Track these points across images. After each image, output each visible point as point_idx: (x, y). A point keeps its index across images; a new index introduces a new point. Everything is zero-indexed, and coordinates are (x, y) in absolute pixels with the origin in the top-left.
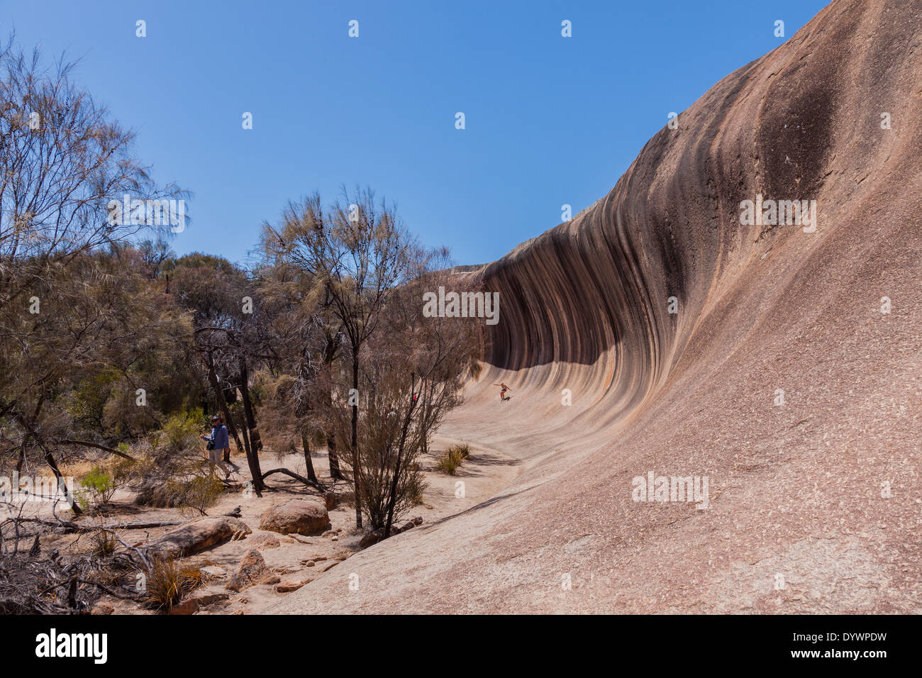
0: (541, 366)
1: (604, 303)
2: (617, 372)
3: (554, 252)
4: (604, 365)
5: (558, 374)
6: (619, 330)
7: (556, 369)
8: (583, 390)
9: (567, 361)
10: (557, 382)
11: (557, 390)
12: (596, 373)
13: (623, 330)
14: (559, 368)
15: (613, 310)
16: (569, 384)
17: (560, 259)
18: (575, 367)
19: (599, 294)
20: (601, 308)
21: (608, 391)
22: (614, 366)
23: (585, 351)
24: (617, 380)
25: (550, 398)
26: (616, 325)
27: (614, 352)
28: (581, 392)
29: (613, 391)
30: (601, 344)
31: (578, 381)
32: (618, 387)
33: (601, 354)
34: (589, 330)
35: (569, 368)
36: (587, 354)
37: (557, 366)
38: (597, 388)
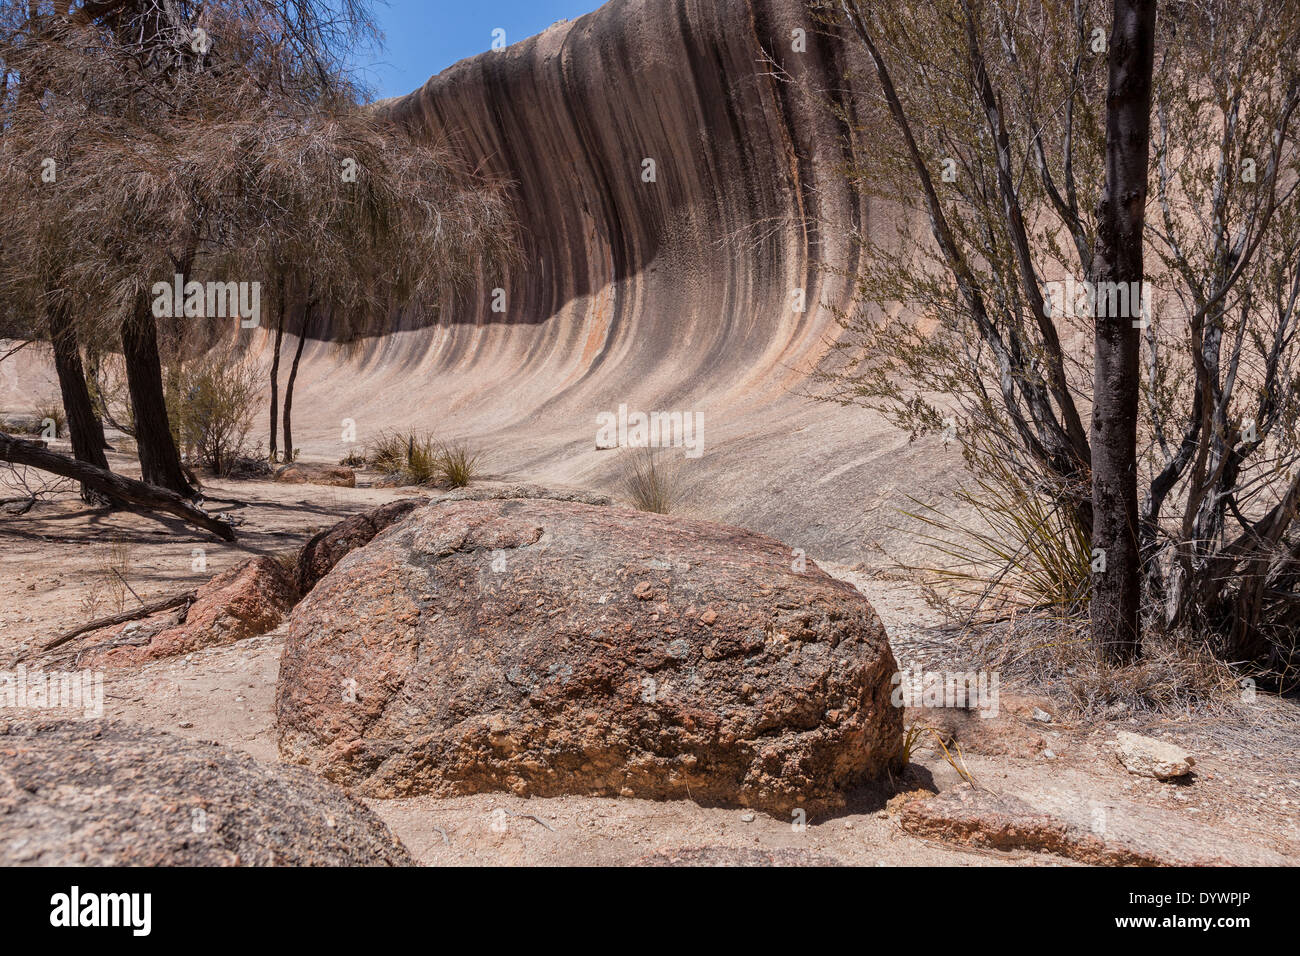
0: (408, 334)
1: (602, 198)
2: (623, 325)
3: (483, 99)
4: (579, 318)
5: (449, 344)
6: (636, 246)
7: (445, 337)
8: (525, 365)
9: (472, 322)
10: (451, 358)
11: (456, 371)
12: (554, 335)
13: (654, 243)
14: (452, 334)
15: (635, 206)
16: (482, 358)
17: (497, 115)
18: (495, 330)
19: (592, 180)
20: (586, 210)
21: (601, 359)
22: (608, 316)
23: (522, 299)
24: (625, 338)
25: (446, 384)
26: (630, 237)
27: (609, 291)
28: (522, 369)
29: (621, 357)
30: (570, 281)
31: (508, 352)
32: (632, 349)
33: (570, 299)
34: (538, 260)
35: (478, 332)
36: (526, 305)
37: (447, 331)
38: (565, 359)
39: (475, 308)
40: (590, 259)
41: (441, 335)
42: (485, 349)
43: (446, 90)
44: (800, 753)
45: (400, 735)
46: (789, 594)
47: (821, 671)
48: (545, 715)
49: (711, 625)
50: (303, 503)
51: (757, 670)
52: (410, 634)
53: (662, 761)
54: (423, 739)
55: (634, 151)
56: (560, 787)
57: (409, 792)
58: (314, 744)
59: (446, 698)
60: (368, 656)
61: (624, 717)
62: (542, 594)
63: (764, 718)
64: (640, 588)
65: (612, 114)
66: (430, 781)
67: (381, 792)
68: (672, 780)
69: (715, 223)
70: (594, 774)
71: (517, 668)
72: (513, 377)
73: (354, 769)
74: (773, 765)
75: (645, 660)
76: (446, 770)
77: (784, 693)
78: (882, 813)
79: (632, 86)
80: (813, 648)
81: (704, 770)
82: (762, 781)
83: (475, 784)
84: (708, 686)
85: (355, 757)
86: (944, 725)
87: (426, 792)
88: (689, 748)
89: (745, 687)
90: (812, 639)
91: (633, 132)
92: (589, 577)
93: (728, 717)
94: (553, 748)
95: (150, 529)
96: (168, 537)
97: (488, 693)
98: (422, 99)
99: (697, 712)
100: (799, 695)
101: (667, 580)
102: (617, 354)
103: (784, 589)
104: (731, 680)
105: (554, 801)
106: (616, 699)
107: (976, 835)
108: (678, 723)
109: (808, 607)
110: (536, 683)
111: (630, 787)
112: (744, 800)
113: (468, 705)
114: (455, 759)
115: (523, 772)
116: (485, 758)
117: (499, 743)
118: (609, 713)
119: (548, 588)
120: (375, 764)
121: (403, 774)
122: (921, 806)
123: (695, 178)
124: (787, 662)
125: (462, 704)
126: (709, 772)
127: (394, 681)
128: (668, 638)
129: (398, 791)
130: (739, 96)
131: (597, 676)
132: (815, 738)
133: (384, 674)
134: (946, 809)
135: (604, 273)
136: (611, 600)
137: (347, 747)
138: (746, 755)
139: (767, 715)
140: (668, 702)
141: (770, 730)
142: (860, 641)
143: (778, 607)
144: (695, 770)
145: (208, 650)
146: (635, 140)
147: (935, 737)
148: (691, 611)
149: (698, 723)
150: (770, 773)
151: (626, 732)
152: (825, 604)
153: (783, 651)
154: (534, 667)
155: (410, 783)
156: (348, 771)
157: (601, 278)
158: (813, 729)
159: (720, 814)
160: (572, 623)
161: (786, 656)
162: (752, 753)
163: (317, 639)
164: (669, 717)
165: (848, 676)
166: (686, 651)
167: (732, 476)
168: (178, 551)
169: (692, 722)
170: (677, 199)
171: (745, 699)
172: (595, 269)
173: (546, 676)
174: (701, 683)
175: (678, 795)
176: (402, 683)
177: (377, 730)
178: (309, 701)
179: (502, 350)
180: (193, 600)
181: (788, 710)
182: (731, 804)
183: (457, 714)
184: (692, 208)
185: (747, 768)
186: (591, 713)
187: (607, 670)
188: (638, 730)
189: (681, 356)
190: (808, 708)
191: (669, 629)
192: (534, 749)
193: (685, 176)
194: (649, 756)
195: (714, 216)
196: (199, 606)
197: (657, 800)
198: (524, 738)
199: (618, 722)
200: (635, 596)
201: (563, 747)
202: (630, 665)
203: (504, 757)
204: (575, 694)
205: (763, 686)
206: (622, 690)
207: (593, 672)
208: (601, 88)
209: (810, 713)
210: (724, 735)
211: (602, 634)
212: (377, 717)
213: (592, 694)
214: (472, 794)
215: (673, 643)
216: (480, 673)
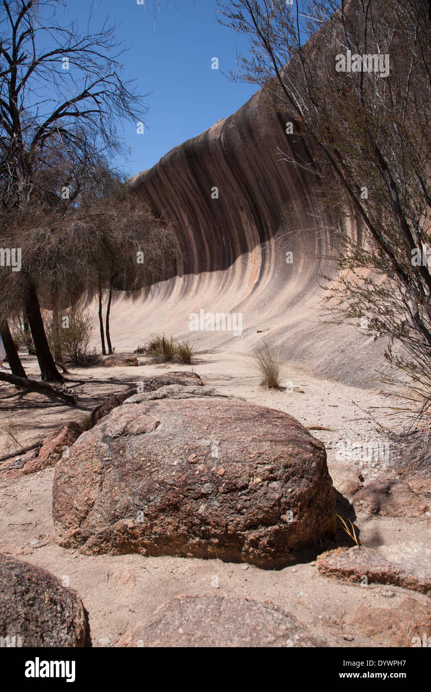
1: (249, 203)
2: (267, 265)
3: (186, 165)
4: (245, 264)
5: (183, 285)
6: (269, 225)
7: (181, 282)
8: (221, 291)
9: (193, 272)
10: (185, 291)
11: (188, 298)
12: (233, 274)
13: (278, 224)
14: (184, 280)
15: (266, 206)
16: (199, 291)
17: (193, 171)
18: (204, 275)
19: (243, 195)
20: (242, 210)
21: (257, 284)
22: (259, 261)
23: (216, 258)
24: (269, 272)
25: (183, 305)
26: (265, 220)
27: (258, 249)
28: (219, 293)
29: (268, 282)
30: (238, 246)
31: (211, 286)
32: (272, 277)
33: (239, 255)
34: (221, 238)
35: (197, 277)
36: (218, 261)
37: (182, 279)
38: (240, 286)
39: (194, 266)
40: (246, 234)
41: (179, 281)
42: (201, 285)
43: (169, 163)
44: (268, 537)
45: (94, 527)
46: (264, 456)
47: (277, 496)
48: (151, 520)
49: (222, 476)
50: (111, 379)
51: (245, 497)
52: (98, 478)
53: (203, 541)
54: (102, 529)
55: (262, 178)
56: (161, 552)
57: (99, 553)
58: (64, 528)
59: (111, 510)
60: (81, 489)
61: (184, 521)
62: (150, 460)
63: (248, 521)
64: (191, 458)
65: (249, 161)
66: (107, 548)
67: (88, 553)
68: (209, 550)
69: (306, 208)
70: (175, 547)
71: (138, 497)
72: (215, 297)
73: (77, 541)
74: (255, 543)
75: (191, 494)
76: (112, 544)
77: (259, 508)
78: (313, 563)
79: (256, 145)
80: (274, 484)
81: (223, 545)
82: (250, 551)
83: (126, 550)
84: (221, 506)
85: (77, 536)
86: (374, 502)
87: (106, 553)
88: (215, 536)
89: (239, 506)
90: (274, 479)
91: (259, 168)
92: (171, 451)
93: (232, 521)
94: (155, 535)
95: (42, 400)
96: (49, 404)
97: (127, 509)
98: (158, 169)
99: (217, 519)
100: (266, 509)
101: (205, 452)
102: (265, 281)
103: (262, 453)
104: (232, 503)
105: (159, 558)
106: (180, 513)
107: (352, 576)
108: (208, 524)
109: (273, 463)
110: (146, 505)
111: (191, 553)
112: (243, 559)
113: (120, 514)
114: (115, 539)
115: (144, 545)
116: (128, 539)
117: (132, 533)
118: (178, 519)
119: (153, 457)
120: (85, 539)
121: (95, 545)
122: (327, 562)
123: (294, 187)
124: (260, 492)
125: (117, 514)
126: (226, 547)
127: (90, 502)
128: (203, 483)
129: (94, 553)
130: (310, 143)
131: (171, 502)
132: (275, 529)
133: (87, 498)
134: (339, 564)
135: (254, 240)
136: (179, 464)
137: (74, 531)
138: (242, 539)
139: (250, 519)
140: (203, 515)
141: (252, 526)
142: (302, 477)
143: (258, 463)
144: (219, 545)
145: (47, 469)
146: (262, 173)
147: (369, 509)
148: (214, 469)
149: (217, 525)
150: (253, 547)
151: (186, 528)
152: (283, 460)
153: (258, 487)
154: (144, 497)
155: (99, 549)
156: (75, 542)
157: (253, 243)
158: (274, 525)
159: (232, 566)
160: (161, 477)
161: (260, 489)
162: (245, 538)
163: (63, 480)
164: (204, 522)
165: (292, 497)
166: (210, 489)
167: (321, 343)
168: (51, 412)
169: (214, 524)
170: (286, 198)
171: (239, 512)
172: (250, 239)
173: (150, 502)
174: (218, 505)
175: (213, 556)
176: (94, 503)
177: (84, 525)
178: (60, 509)
179: (209, 285)
180: (42, 446)
181: (260, 517)
182: (237, 561)
183: (115, 518)
184: (294, 202)
185: (243, 545)
186: (169, 520)
187: (175, 499)
188: (192, 527)
189: (297, 278)
190: (271, 515)
191: (203, 479)
192: (148, 535)
193: (288, 186)
194: (197, 539)
195: (305, 205)
196: (43, 448)
197: (204, 559)
198: (143, 530)
199: (182, 524)
200: (189, 462)
201: (160, 535)
202: (186, 496)
203: (136, 538)
204: (162, 510)
205: (248, 506)
206: (182, 509)
207: (169, 501)
208: (241, 149)
209: (272, 517)
210: (230, 530)
211: (172, 482)
212: (84, 518)
213: (169, 511)
214: (125, 554)
215: (205, 485)
216: (125, 499)
